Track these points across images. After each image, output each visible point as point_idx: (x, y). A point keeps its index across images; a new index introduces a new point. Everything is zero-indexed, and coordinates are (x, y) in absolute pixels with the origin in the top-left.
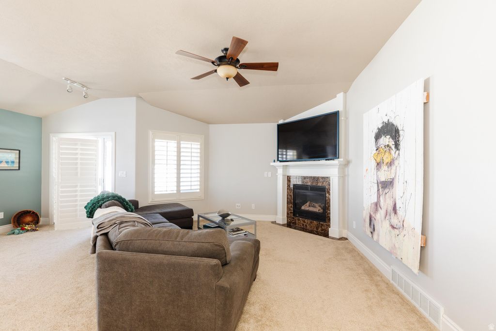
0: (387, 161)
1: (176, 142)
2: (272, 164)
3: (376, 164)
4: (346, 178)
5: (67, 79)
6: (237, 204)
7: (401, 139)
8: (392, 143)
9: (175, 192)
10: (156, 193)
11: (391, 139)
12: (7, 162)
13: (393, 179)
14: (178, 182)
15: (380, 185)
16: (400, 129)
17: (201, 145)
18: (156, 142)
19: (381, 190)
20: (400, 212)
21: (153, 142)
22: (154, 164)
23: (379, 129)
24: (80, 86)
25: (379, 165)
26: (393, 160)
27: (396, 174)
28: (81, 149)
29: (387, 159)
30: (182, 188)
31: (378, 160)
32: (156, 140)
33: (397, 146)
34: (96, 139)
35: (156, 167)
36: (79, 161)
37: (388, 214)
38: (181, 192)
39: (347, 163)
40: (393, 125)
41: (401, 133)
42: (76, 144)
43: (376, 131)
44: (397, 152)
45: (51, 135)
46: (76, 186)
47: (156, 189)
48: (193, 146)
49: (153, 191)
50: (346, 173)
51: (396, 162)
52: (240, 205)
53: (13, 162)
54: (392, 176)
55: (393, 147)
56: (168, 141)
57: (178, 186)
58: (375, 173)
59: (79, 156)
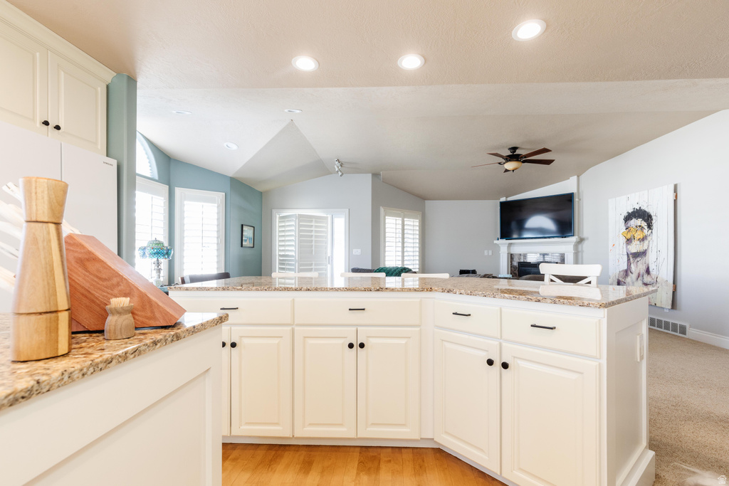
0: (639, 237)
1: (401, 219)
2: (496, 242)
3: (625, 240)
4: (580, 254)
7: (653, 222)
8: (644, 224)
11: (643, 222)
13: (646, 250)
15: (630, 256)
16: (652, 214)
17: (419, 222)
18: (386, 219)
19: (631, 259)
20: (653, 272)
22: (385, 242)
23: (628, 213)
25: (629, 241)
26: (646, 236)
27: (648, 246)
28: (315, 226)
29: (639, 235)
31: (629, 237)
32: (386, 217)
33: (650, 226)
37: (641, 276)
39: (581, 240)
40: (645, 211)
41: (654, 218)
42: (311, 221)
43: (626, 214)
44: (650, 231)
45: (274, 211)
46: (311, 265)
50: (580, 249)
51: (649, 238)
54: (645, 248)
55: (646, 227)
58: (625, 247)
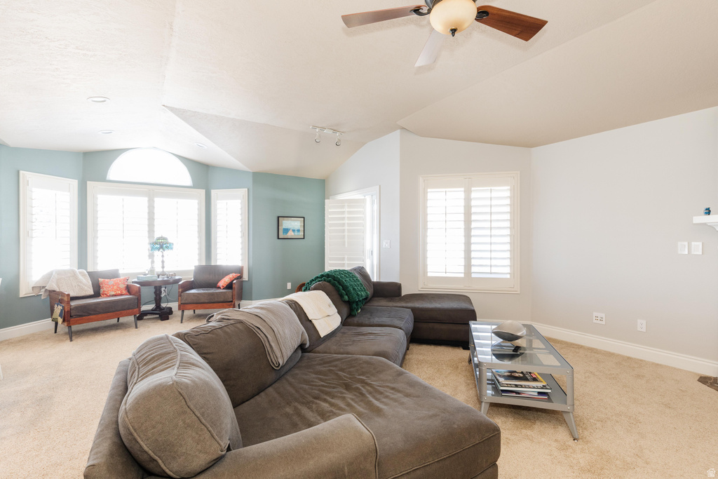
1: (463, 189)
2: (699, 219)
5: (315, 127)
6: (595, 314)
9: (462, 275)
10: (429, 275)
12: (294, 231)
14: (468, 258)
17: (512, 190)
18: (429, 194)
21: (425, 193)
22: (425, 229)
24: (331, 132)
28: (348, 211)
30: (474, 269)
32: (429, 190)
34: (363, 197)
35: (429, 232)
36: (346, 228)
38: (473, 275)
47: (430, 269)
48: (494, 194)
49: (425, 272)
52: (603, 315)
53: (298, 231)
56: (447, 190)
57: (468, 265)
59: (346, 222)
